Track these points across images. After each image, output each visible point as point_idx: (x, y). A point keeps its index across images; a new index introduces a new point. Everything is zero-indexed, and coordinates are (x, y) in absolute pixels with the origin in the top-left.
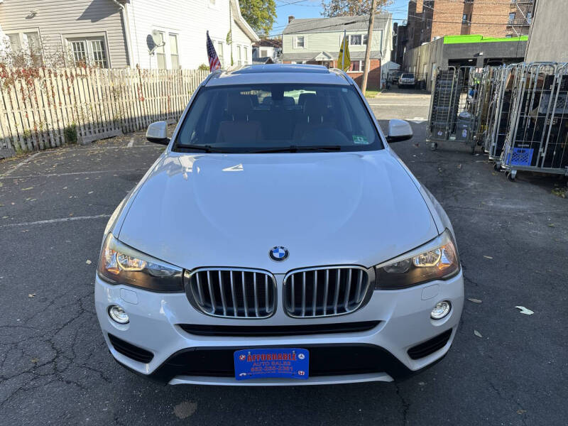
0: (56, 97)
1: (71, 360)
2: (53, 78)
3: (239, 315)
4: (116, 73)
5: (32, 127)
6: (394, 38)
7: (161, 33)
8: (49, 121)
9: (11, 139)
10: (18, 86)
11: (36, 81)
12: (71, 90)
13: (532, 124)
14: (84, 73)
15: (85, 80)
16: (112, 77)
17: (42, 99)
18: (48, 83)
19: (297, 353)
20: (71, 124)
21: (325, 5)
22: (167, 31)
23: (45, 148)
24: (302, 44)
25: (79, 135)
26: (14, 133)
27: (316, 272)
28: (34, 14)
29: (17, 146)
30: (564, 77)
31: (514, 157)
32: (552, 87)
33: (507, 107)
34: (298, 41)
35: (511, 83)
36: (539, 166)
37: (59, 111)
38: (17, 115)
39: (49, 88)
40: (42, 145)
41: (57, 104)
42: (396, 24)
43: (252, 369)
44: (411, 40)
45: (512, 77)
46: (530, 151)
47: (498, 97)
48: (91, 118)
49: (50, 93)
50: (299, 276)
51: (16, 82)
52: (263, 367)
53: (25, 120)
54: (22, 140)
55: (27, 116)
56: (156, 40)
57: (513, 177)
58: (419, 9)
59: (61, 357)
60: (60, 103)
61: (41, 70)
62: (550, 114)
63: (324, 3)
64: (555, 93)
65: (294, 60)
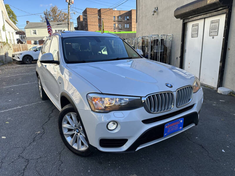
3: (160, 111)
21: (42, 17)
24: (35, 33)
32: (158, 43)
34: (33, 32)
43: (168, 131)
58: (82, 20)
62: (159, 52)
63: (42, 16)
64: (159, 45)
65: (33, 40)
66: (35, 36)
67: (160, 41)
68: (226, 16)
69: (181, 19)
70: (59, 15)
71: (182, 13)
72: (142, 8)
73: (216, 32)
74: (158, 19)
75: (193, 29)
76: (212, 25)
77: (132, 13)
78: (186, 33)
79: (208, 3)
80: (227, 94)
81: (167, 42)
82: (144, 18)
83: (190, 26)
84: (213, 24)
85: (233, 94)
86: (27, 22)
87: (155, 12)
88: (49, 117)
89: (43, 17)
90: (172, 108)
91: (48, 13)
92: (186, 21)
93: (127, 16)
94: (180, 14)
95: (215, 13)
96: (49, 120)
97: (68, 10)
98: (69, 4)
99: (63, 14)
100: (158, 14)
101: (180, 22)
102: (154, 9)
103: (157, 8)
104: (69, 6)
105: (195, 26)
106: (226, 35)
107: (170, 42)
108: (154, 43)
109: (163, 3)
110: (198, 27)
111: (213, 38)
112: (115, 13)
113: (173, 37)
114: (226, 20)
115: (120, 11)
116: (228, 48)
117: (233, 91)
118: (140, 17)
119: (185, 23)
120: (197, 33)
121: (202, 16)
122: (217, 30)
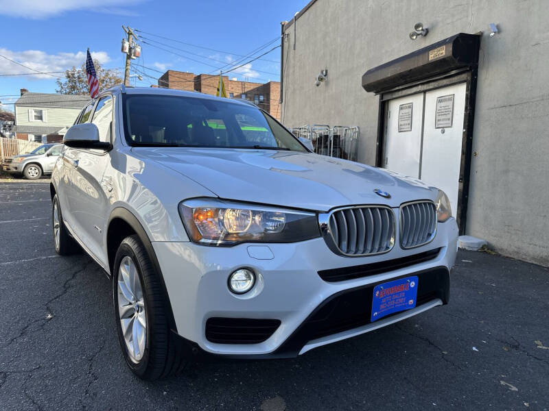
21: (61, 84)
24: (41, 118)
27: (413, 206)
34: (34, 114)
43: (382, 307)
63: (61, 81)
64: (330, 147)
65: (32, 133)
66: (38, 123)
67: (332, 139)
68: (467, 87)
69: (377, 93)
70: (103, 80)
71: (379, 79)
72: (294, 71)
73: (449, 119)
74: (327, 94)
75: (401, 114)
76: (440, 105)
77: (271, 89)
78: (387, 123)
79: (430, 59)
80: (476, 250)
81: (347, 143)
82: (298, 92)
83: (395, 107)
84: (443, 104)
85: (488, 249)
86: (23, 91)
87: (321, 79)
88: (64, 287)
89: (63, 82)
90: (391, 247)
91: (76, 75)
92: (386, 98)
93: (259, 95)
94: (374, 81)
95: (445, 82)
96: (65, 292)
97: (126, 70)
98: (129, 57)
99: (113, 81)
100: (327, 84)
101: (375, 99)
102: (320, 74)
103: (326, 71)
104: (129, 61)
105: (406, 108)
106: (469, 126)
107: (354, 143)
108: (320, 143)
109: (338, 61)
110: (410, 109)
111: (443, 132)
112: (232, 86)
113: (359, 133)
114: (467, 95)
115: (243, 84)
116: (473, 152)
117: (488, 243)
118: (290, 91)
119: (385, 101)
120: (409, 122)
121: (420, 87)
122: (450, 116)
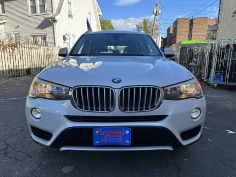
0: (24, 56)
1: (14, 149)
2: (23, 49)
3: (96, 110)
4: (50, 48)
5: (12, 68)
6: (162, 42)
7: (69, 35)
8: (20, 65)
9: (3, 71)
10: (8, 51)
11: (16, 48)
12: (30, 53)
13: (222, 66)
14: (36, 47)
15: (36, 50)
16: (48, 49)
17: (18, 56)
18: (21, 50)
19: (125, 130)
20: (29, 67)
22: (71, 34)
23: (17, 76)
25: (32, 72)
26: (4, 69)
27: (135, 89)
28: (18, 26)
29: (5, 74)
30: (234, 45)
31: (215, 79)
32: (230, 49)
33: (211, 59)
35: (212, 49)
36: (226, 82)
37: (24, 61)
38: (7, 62)
39: (21, 52)
40: (16, 75)
41: (24, 59)
42: (162, 38)
43: (102, 139)
44: (168, 43)
45: (212, 47)
46: (222, 76)
47: (207, 56)
48: (38, 66)
49: (21, 54)
50: (126, 90)
51: (8, 49)
52: (108, 139)
53: (10, 64)
54: (7, 72)
55: (11, 63)
56: (66, 37)
57: (215, 87)
58: (171, 32)
59: (9, 147)
60: (25, 59)
61: (18, 45)
62: (229, 61)
67: (232, 47)
97: (154, 21)
104: (156, 17)
112: (210, 21)
